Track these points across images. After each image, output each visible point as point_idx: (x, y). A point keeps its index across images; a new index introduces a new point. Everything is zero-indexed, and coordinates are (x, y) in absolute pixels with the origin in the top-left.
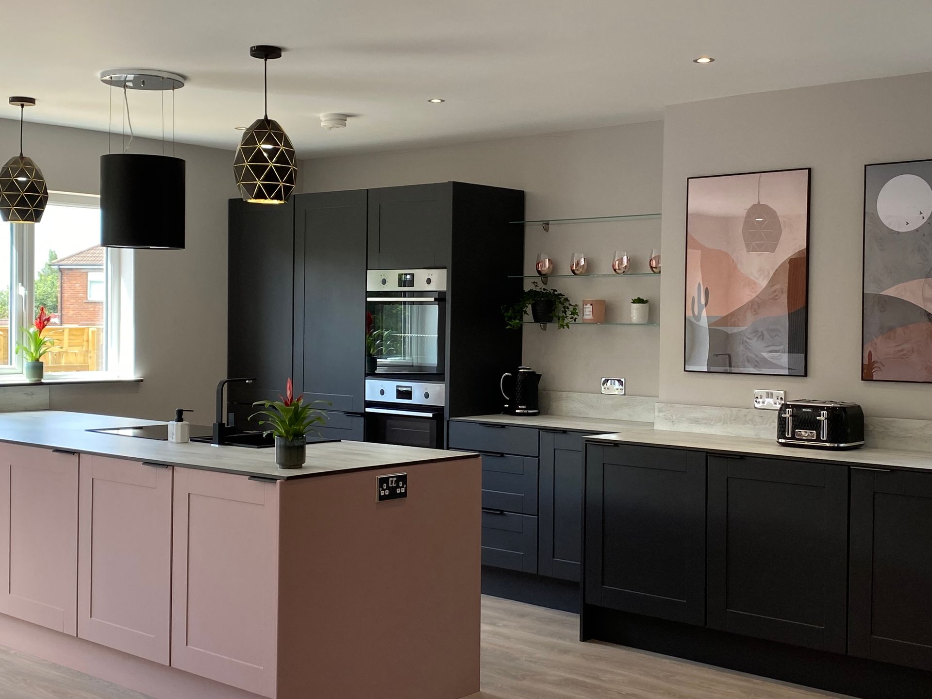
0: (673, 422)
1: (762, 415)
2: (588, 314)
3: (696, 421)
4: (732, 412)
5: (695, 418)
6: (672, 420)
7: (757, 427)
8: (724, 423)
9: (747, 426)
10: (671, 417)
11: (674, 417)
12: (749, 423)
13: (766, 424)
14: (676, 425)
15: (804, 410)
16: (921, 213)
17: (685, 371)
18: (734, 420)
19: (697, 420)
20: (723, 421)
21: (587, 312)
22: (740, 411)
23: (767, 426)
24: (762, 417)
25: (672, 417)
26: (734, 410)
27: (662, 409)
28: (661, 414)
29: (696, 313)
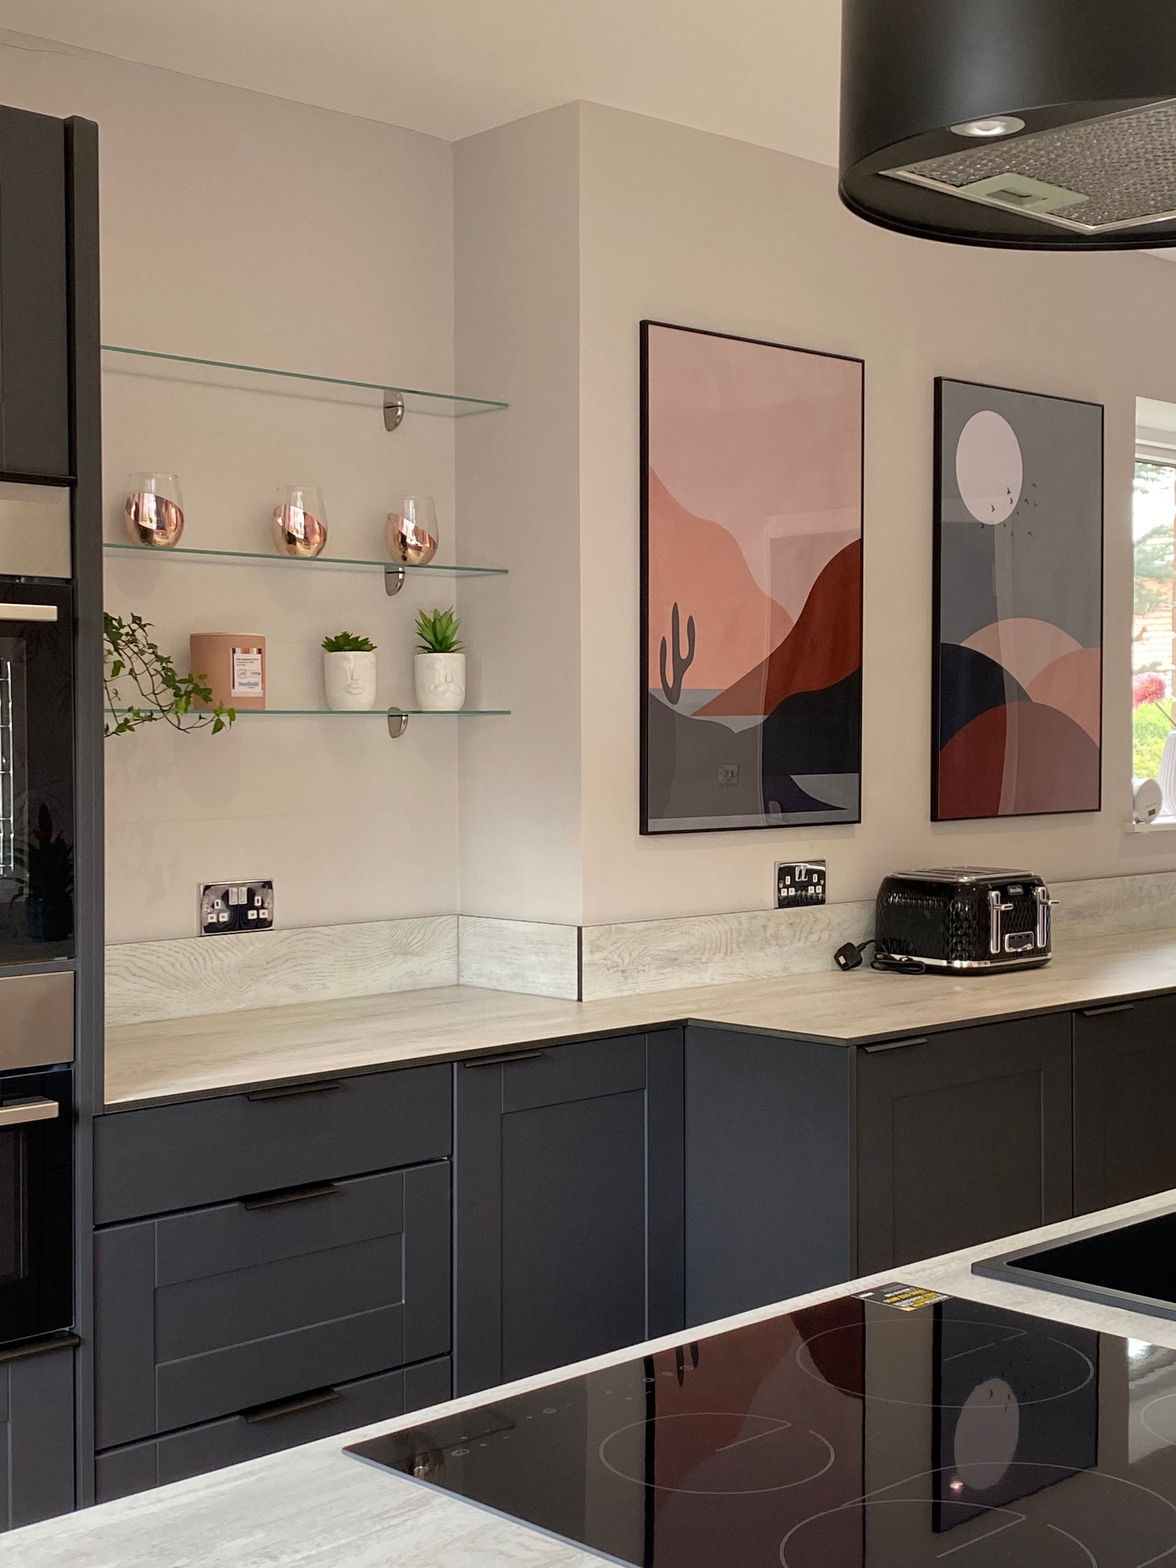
0: (623, 971)
1: (792, 921)
2: (253, 680)
3: (672, 961)
4: (740, 923)
5: (668, 950)
6: (620, 969)
7: (785, 949)
8: (726, 954)
9: (769, 950)
10: (619, 961)
11: (626, 961)
12: (770, 945)
13: (799, 940)
14: (631, 981)
15: (1012, 891)
16: (1009, 492)
17: (644, 831)
18: (744, 942)
19: (674, 956)
20: (723, 950)
21: (248, 674)
22: (755, 917)
23: (801, 944)
24: (791, 924)
25: (623, 961)
26: (744, 917)
27: (598, 943)
28: (597, 956)
29: (670, 686)
